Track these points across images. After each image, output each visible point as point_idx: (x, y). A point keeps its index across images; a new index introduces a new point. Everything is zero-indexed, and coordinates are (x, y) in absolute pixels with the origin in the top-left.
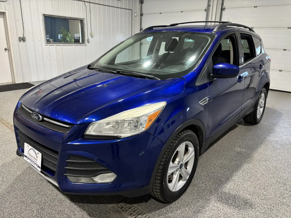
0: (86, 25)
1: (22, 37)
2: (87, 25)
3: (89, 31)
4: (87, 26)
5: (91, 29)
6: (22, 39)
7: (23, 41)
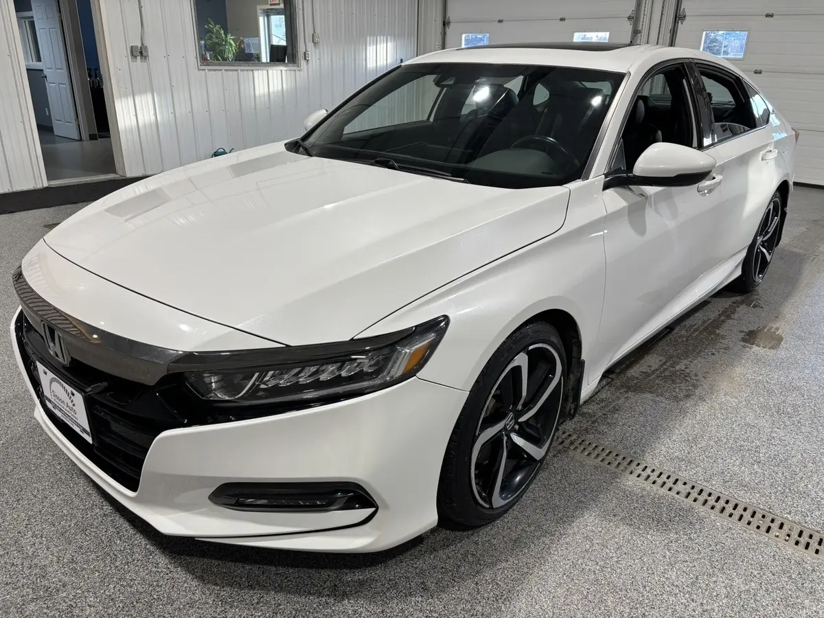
0: (301, 11)
1: (140, 45)
2: (303, 11)
3: (309, 31)
4: (303, 14)
5: (313, 21)
6: (139, 53)
7: (141, 59)
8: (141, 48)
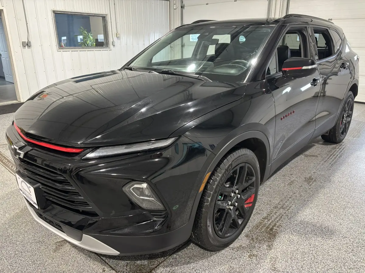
0: (110, 23)
1: (27, 41)
3: (115, 31)
5: (116, 28)
6: (27, 44)
7: (28, 47)
8: (27, 42)
